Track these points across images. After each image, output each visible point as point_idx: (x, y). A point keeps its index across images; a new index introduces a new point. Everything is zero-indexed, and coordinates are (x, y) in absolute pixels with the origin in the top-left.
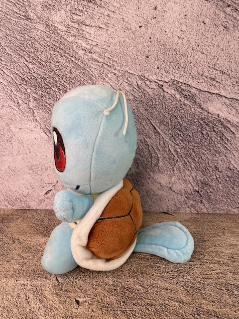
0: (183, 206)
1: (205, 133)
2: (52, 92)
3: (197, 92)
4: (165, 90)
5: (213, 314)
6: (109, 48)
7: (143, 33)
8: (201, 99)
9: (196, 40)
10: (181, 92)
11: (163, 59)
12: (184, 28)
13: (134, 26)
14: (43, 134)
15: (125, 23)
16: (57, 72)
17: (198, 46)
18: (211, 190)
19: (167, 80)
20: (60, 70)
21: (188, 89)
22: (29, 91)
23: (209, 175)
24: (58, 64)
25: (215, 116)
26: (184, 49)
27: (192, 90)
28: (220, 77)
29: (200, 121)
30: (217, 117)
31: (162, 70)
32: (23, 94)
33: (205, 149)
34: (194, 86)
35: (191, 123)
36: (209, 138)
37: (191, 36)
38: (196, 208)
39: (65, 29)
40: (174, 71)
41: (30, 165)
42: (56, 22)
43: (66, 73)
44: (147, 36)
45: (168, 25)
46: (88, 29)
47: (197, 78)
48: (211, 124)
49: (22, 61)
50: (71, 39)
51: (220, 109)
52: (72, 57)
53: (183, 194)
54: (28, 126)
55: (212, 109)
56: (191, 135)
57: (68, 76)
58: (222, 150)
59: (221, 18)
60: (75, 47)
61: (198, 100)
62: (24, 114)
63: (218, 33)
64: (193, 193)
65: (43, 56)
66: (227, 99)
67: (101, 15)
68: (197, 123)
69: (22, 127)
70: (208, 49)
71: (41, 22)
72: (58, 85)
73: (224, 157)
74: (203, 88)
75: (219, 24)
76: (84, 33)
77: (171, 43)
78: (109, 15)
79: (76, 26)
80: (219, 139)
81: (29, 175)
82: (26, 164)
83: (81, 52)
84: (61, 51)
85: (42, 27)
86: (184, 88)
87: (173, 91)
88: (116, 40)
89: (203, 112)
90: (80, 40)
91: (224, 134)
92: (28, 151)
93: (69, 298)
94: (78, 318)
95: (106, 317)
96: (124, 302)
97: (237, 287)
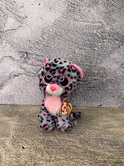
5: (93, 153)
93: (19, 145)
94: (23, 155)
95: (37, 154)
96: (48, 147)
97: (106, 140)
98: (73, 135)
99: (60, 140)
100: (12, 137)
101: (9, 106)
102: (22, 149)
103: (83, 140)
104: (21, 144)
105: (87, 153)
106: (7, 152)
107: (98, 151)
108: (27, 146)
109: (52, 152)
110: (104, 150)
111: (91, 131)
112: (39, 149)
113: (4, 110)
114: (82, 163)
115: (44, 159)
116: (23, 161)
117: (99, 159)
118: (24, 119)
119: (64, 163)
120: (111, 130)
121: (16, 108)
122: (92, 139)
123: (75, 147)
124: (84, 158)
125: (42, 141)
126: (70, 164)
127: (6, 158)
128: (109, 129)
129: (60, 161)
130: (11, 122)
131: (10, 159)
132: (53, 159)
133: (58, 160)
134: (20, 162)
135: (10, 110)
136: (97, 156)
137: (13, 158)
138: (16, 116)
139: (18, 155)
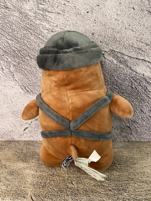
0: (119, 137)
1: (134, 87)
2: (26, 60)
3: (129, 58)
4: (106, 57)
6: (65, 28)
7: (89, 17)
8: (131, 63)
9: (128, 21)
10: (117, 58)
11: (104, 35)
12: (119, 13)
13: (83, 12)
14: (21, 90)
15: (76, 10)
16: (29, 46)
17: (129, 25)
18: (138, 125)
19: (107, 50)
20: (31, 45)
21: (122, 56)
22: (9, 59)
23: (136, 116)
24: (29, 41)
25: (141, 75)
26: (120, 28)
27: (125, 57)
28: (145, 47)
29: (130, 79)
30: (142, 76)
31: (103, 44)
32: (6, 62)
33: (134, 98)
34: (126, 54)
35: (125, 80)
36: (137, 91)
37: (124, 18)
38: (128, 138)
39: (34, 15)
40: (112, 44)
41: (13, 111)
42: (27, 10)
43: (35, 46)
44: (92, 19)
45: (108, 11)
46: (50, 15)
47: (128, 49)
48: (138, 81)
49: (4, 38)
50: (38, 22)
51: (145, 71)
52: (39, 35)
53: (119, 129)
54: (10, 84)
55: (139, 70)
56: (124, 89)
57: (37, 49)
58: (146, 98)
59: (146, 5)
60: (41, 28)
61: (129, 64)
62: (7, 76)
63: (143, 16)
64: (126, 128)
65: (19, 35)
66: (150, 63)
67: (59, 4)
68: (128, 80)
69: (6, 85)
70: (137, 28)
71: (16, 10)
72: (30, 55)
73: (147, 104)
74: (133, 55)
75: (145, 9)
76: (47, 17)
77: (110, 24)
78: (65, 4)
79: (41, 12)
80: (144, 91)
81: (12, 118)
82: (10, 110)
83: (45, 32)
84: (31, 31)
85: (17, 14)
86: (119, 56)
87: (111, 58)
88: (71, 22)
89: (132, 73)
90: (44, 23)
91: (147, 87)
92: (11, 102)
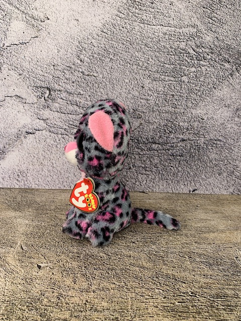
5: (172, 277)
93: (31, 263)
94: (37, 280)
95: (65, 279)
96: (86, 267)
97: (200, 255)
98: (137, 246)
99: (110, 254)
100: (20, 248)
101: (17, 192)
102: (36, 269)
103: (154, 255)
104: (35, 261)
105: (160, 278)
106: (7, 274)
107: (183, 274)
108: (47, 265)
109: (94, 276)
110: (193, 274)
111: (171, 238)
112: (68, 269)
113: (8, 199)
114: (149, 296)
115: (76, 287)
116: (37, 290)
117: (182, 288)
118: (44, 216)
119: (115, 296)
120: (212, 235)
121: (31, 196)
122: (172, 253)
123: (138, 267)
124: (153, 287)
125: (76, 255)
126: (126, 298)
127: (6, 286)
128: (207, 235)
129: (107, 291)
130: (18, 220)
131: (14, 287)
132: (93, 288)
133: (103, 290)
134: (32, 292)
135: (19, 199)
136: (180, 283)
137: (19, 286)
138: (30, 210)
139: (28, 281)
